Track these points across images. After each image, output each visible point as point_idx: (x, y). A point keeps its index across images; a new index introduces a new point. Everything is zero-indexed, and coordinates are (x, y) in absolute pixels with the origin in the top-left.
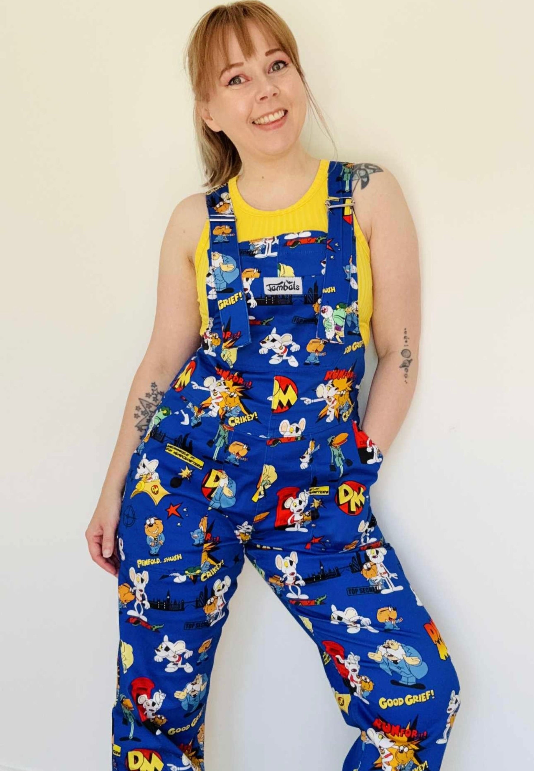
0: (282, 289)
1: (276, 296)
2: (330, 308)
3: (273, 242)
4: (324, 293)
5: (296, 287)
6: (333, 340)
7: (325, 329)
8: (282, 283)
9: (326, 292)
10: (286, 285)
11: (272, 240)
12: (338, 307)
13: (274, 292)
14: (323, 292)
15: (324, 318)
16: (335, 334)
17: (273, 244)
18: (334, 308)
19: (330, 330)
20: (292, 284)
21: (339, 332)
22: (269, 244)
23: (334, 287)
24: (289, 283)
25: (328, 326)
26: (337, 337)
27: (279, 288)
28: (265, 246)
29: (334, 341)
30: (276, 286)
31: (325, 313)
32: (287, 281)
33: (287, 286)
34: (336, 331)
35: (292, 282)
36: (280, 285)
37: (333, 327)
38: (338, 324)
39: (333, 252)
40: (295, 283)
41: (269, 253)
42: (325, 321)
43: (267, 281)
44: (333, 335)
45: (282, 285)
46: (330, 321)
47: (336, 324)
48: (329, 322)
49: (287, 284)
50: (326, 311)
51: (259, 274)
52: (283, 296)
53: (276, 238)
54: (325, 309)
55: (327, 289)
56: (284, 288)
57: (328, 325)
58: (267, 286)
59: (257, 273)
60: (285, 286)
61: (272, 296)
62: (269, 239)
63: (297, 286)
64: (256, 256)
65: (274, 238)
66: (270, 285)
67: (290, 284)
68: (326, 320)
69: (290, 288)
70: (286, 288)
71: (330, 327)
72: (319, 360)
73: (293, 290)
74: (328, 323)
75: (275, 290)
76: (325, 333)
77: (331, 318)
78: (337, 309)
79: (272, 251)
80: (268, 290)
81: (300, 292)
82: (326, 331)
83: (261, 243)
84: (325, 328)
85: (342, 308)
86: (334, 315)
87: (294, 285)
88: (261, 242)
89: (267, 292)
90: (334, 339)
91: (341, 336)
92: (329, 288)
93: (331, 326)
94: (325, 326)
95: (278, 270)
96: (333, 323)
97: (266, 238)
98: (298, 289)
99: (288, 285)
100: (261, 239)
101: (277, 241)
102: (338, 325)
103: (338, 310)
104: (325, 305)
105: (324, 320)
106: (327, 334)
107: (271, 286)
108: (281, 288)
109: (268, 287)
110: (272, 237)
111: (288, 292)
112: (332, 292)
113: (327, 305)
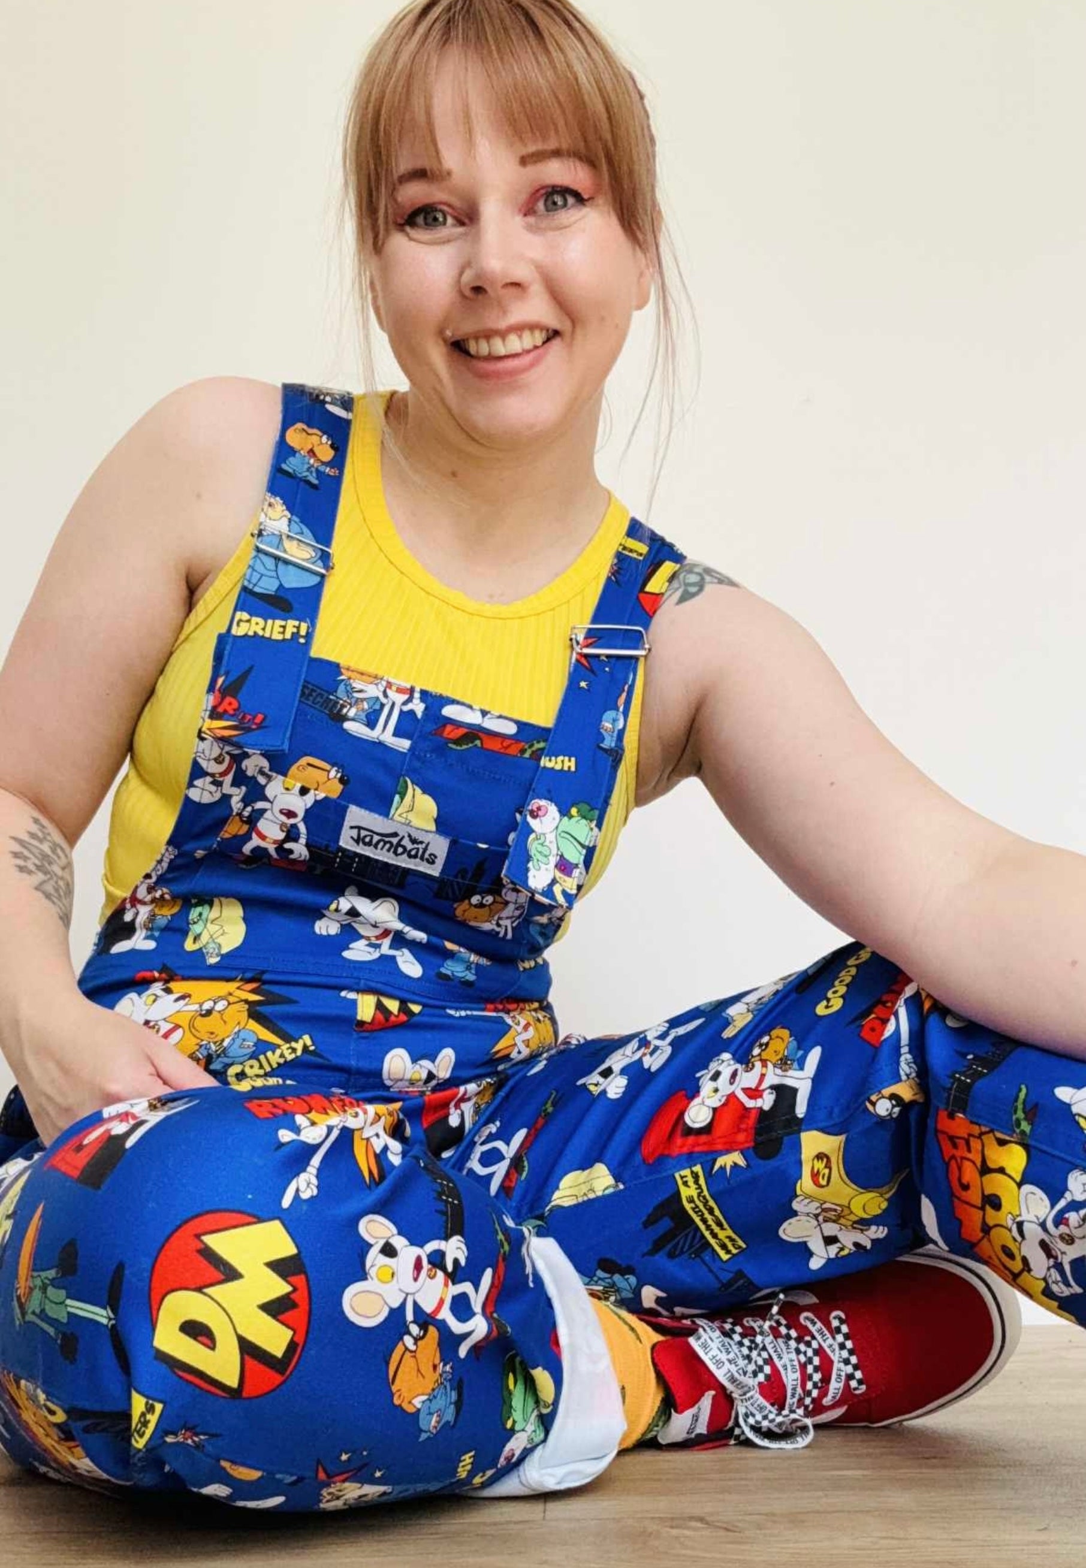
0: (389, 850)
1: (368, 858)
2: (553, 810)
3: (405, 703)
4: (545, 767)
5: (426, 856)
6: (544, 894)
7: (528, 861)
8: (395, 835)
9: (549, 765)
10: (403, 843)
11: (406, 697)
12: (574, 811)
13: (366, 848)
14: (542, 764)
15: (533, 831)
16: (554, 882)
17: (406, 708)
18: (564, 812)
19: (543, 867)
20: (421, 847)
21: (566, 878)
22: (393, 704)
23: (573, 759)
24: (414, 841)
25: (539, 856)
26: (557, 890)
27: (381, 844)
28: (382, 705)
29: (547, 897)
30: (376, 838)
31: (538, 819)
32: (410, 836)
33: (404, 848)
34: (558, 875)
35: (421, 842)
36: (387, 839)
37: (553, 860)
38: (566, 856)
39: (588, 673)
40: (429, 848)
41: (385, 734)
42: (534, 840)
43: (356, 815)
44: (549, 881)
45: (395, 840)
46: (547, 843)
47: (562, 856)
48: (542, 844)
49: (406, 842)
50: (540, 813)
51: (340, 787)
52: (386, 864)
53: (417, 695)
54: (539, 809)
55: (553, 758)
56: (395, 849)
57: (540, 852)
58: (352, 828)
59: (336, 781)
60: (399, 844)
61: (356, 854)
62: (400, 690)
63: (430, 855)
64: (347, 725)
65: (412, 690)
66: (359, 828)
67: (416, 846)
68: (537, 839)
69: (413, 853)
70: (400, 850)
71: (544, 860)
72: (476, 975)
73: (418, 860)
74: (540, 848)
75: (369, 844)
76: (527, 870)
77: (551, 837)
78: (571, 817)
79: (397, 733)
80: (352, 838)
81: (435, 871)
82: (530, 865)
83: (373, 691)
84: (529, 858)
85: (584, 817)
86: (560, 829)
87: (425, 850)
88: (373, 686)
89: (346, 841)
90: (548, 892)
91: (569, 891)
92: (560, 758)
93: (546, 856)
94: (533, 852)
95: (397, 798)
96: (554, 851)
97: (391, 680)
98: (432, 863)
99: (409, 846)
100: (376, 678)
101: (418, 707)
102: (565, 859)
103: (574, 820)
104: (540, 798)
105: (532, 836)
106: (530, 874)
107: (363, 833)
108: (388, 846)
109: (354, 833)
110: (409, 686)
111: (404, 862)
112: (566, 768)
113: (546, 799)
